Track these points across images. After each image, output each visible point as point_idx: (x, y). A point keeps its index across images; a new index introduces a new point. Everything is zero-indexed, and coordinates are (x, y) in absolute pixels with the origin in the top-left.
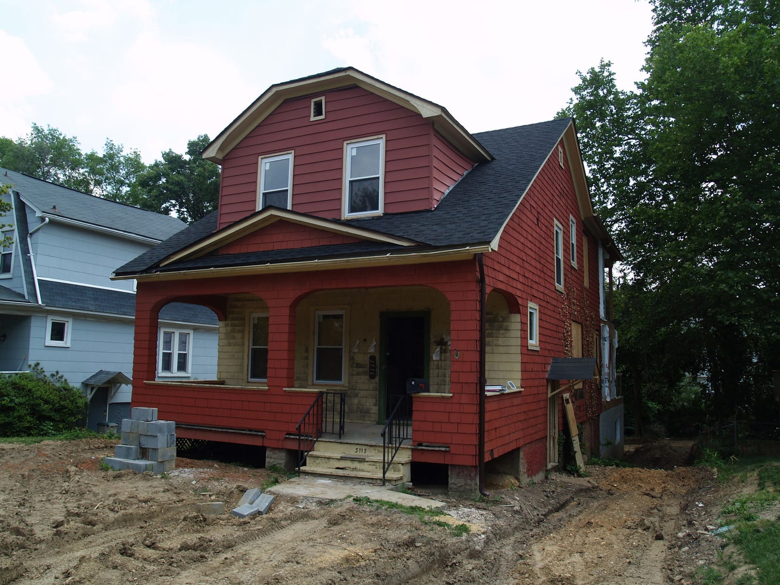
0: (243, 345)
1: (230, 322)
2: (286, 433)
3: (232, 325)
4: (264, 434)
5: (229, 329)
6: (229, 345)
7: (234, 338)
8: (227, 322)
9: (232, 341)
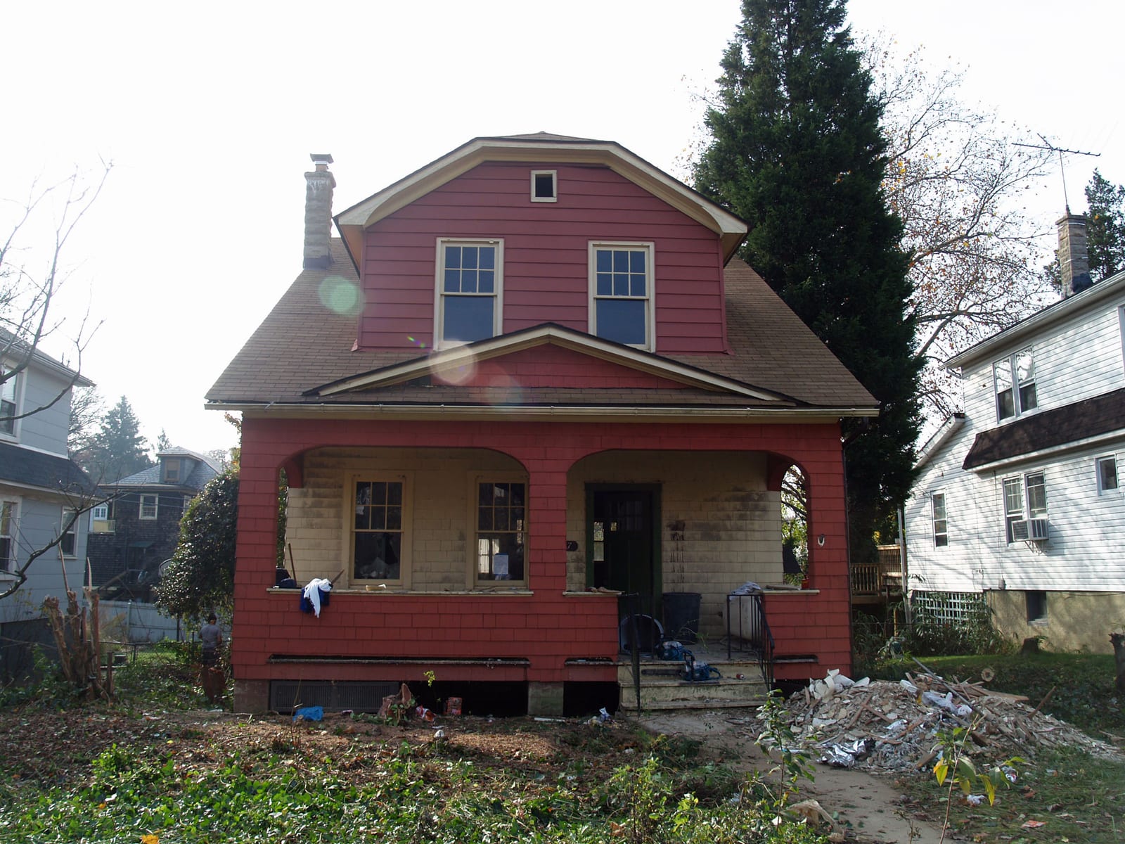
0: (340, 527)
1: (310, 490)
2: (566, 658)
3: (315, 495)
4: (528, 663)
5: (310, 501)
6: (311, 526)
7: (320, 515)
8: (305, 490)
9: (316, 520)
